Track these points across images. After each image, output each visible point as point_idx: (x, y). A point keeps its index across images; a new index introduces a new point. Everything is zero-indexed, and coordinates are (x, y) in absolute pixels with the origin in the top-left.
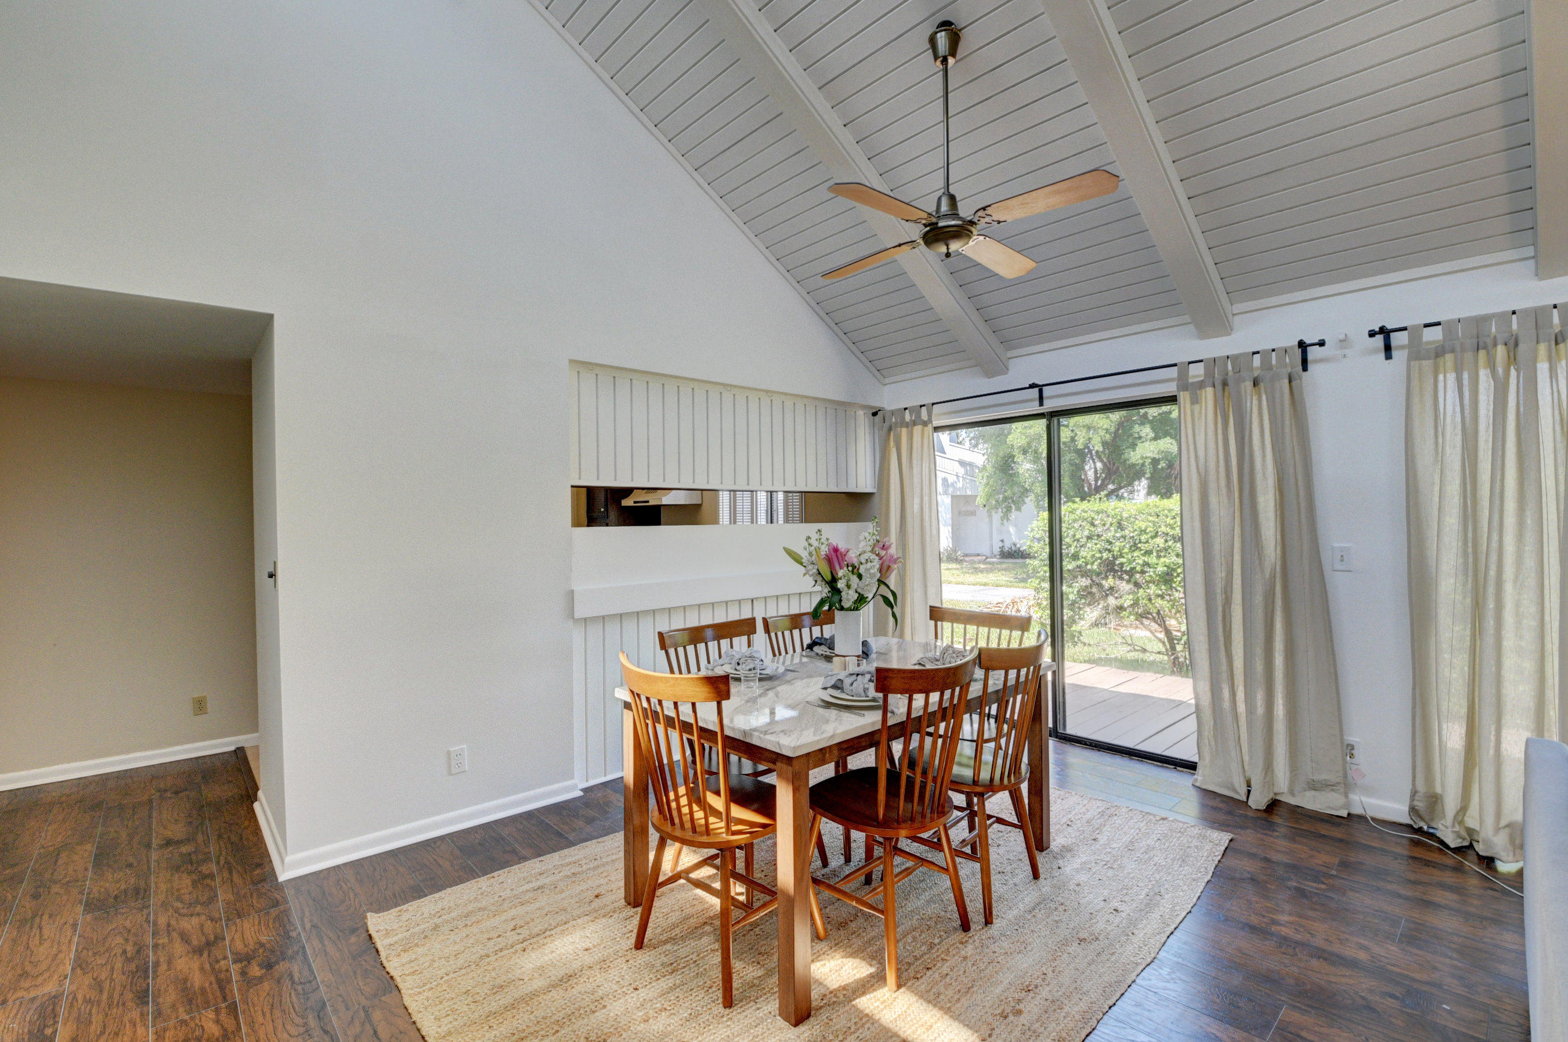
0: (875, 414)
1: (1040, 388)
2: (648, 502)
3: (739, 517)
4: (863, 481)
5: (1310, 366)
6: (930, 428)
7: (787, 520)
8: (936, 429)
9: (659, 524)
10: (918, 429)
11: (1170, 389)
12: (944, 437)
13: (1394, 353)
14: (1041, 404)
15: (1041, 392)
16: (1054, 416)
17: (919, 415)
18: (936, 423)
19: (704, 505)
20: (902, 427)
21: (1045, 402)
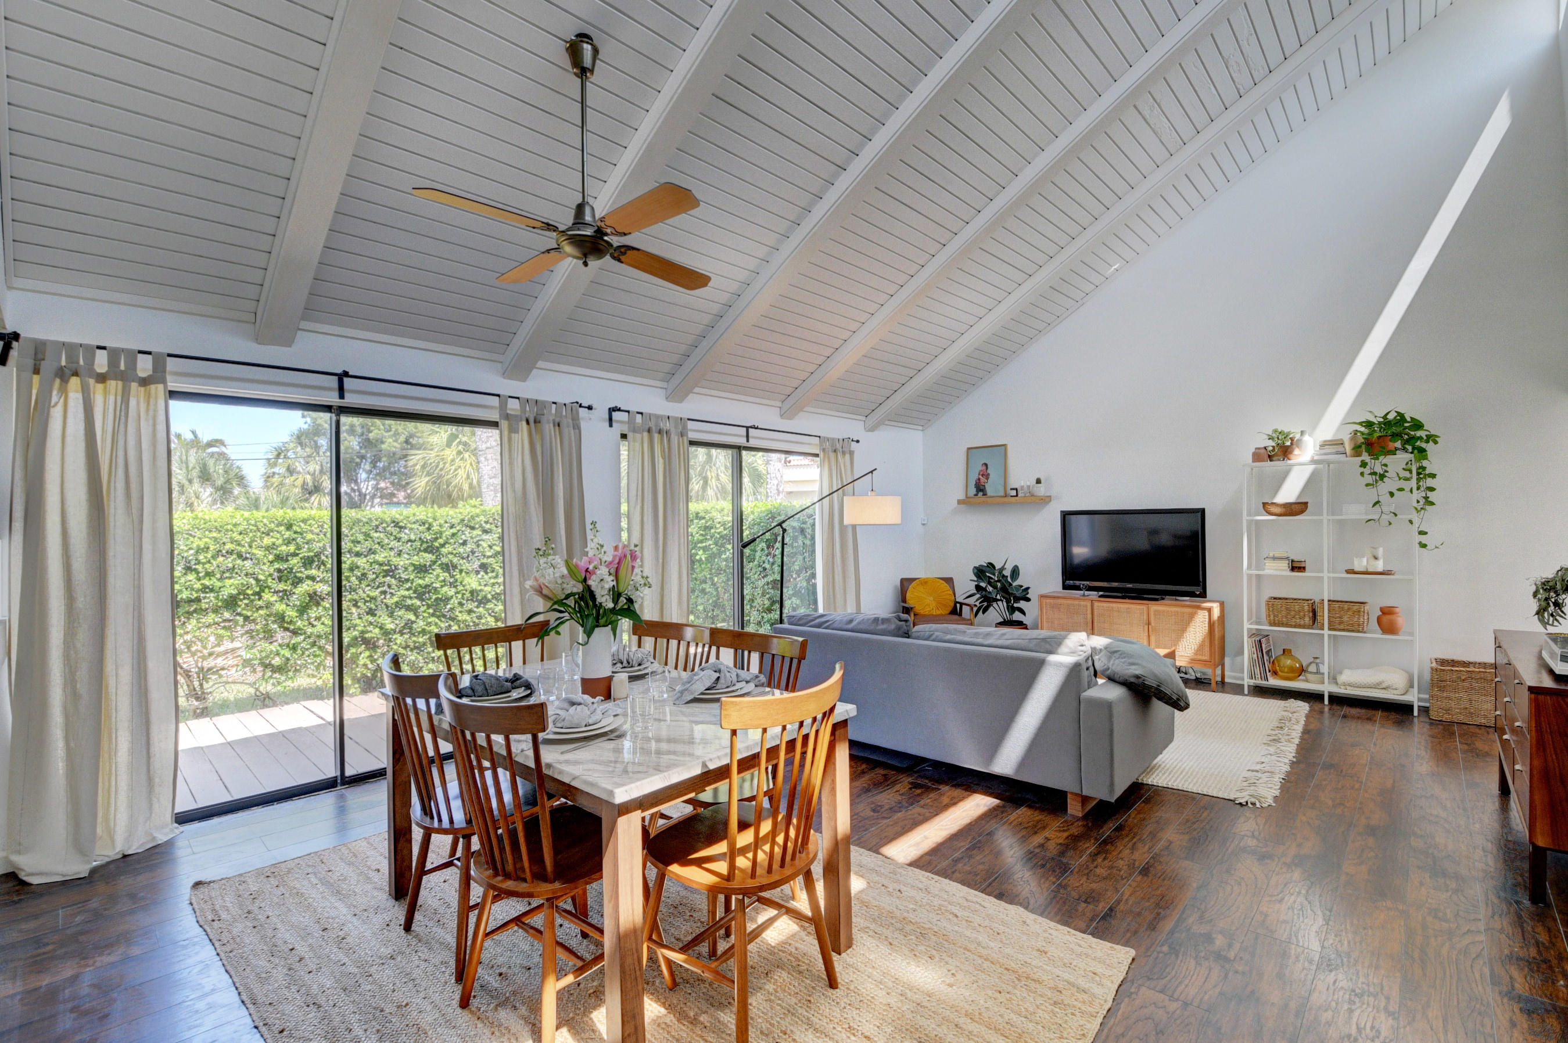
11: (494, 416)
13: (614, 424)
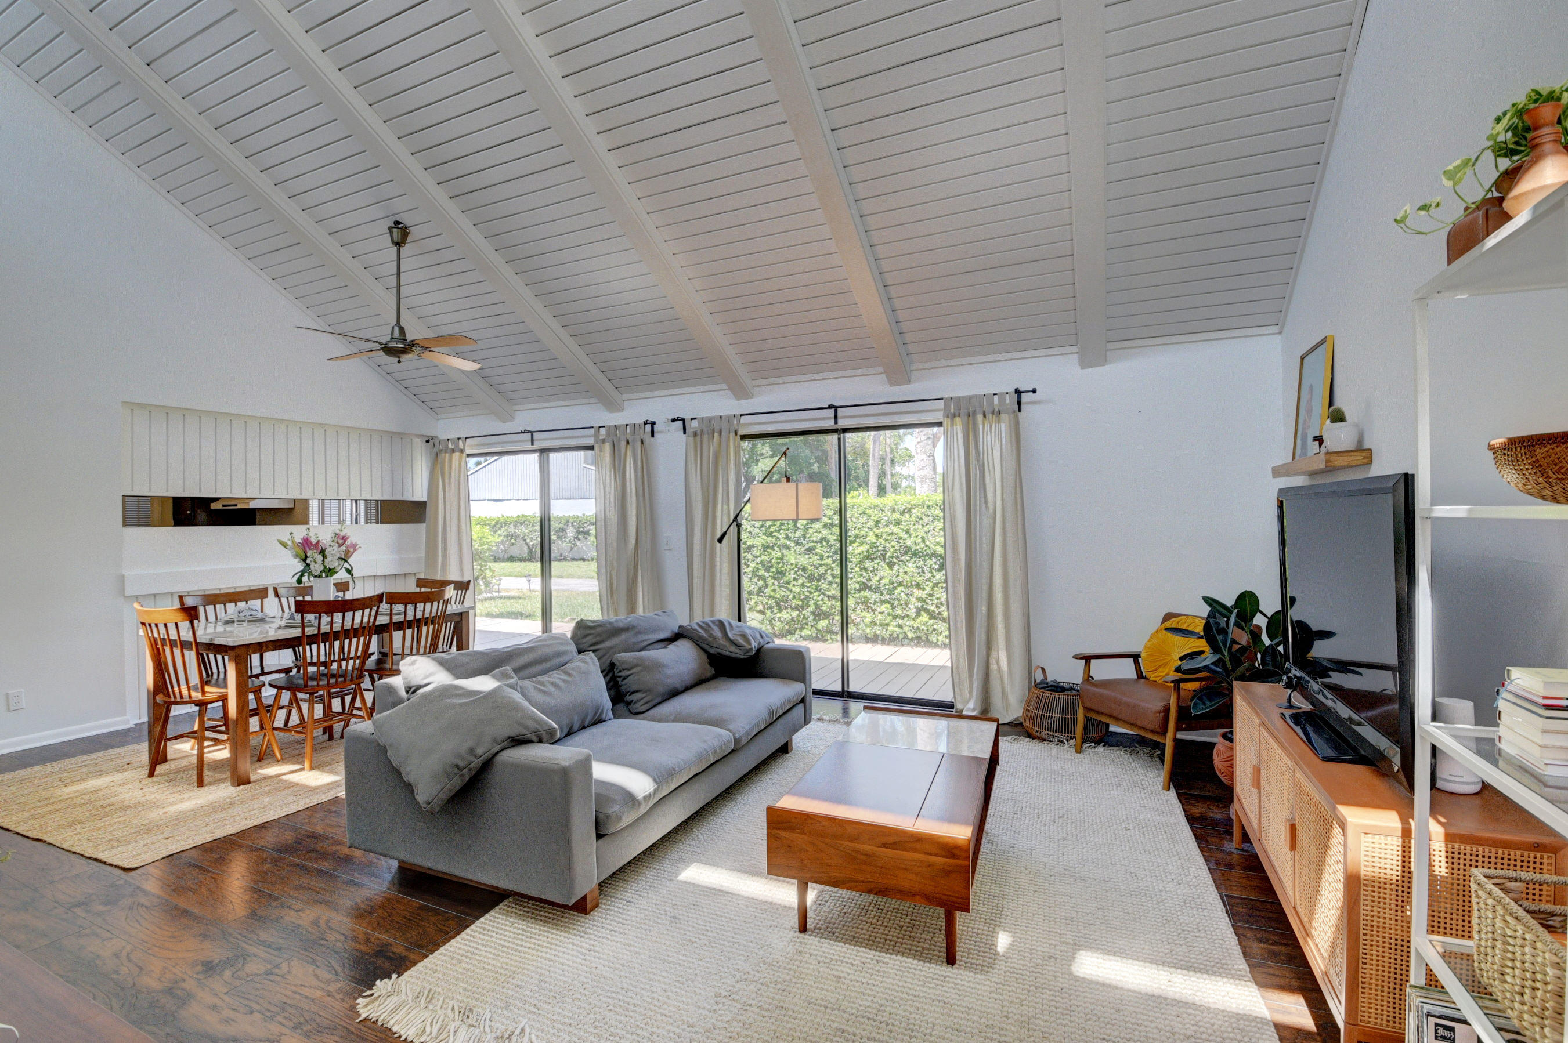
0: (428, 441)
1: (532, 433)
2: (236, 505)
3: (327, 519)
4: (420, 494)
5: (655, 435)
6: (464, 455)
7: (366, 522)
8: (468, 456)
9: (254, 524)
10: (456, 455)
12: (472, 461)
14: (532, 444)
15: (532, 435)
16: (544, 452)
17: (457, 445)
18: (468, 451)
19: (296, 510)
20: (445, 452)
21: (535, 442)
